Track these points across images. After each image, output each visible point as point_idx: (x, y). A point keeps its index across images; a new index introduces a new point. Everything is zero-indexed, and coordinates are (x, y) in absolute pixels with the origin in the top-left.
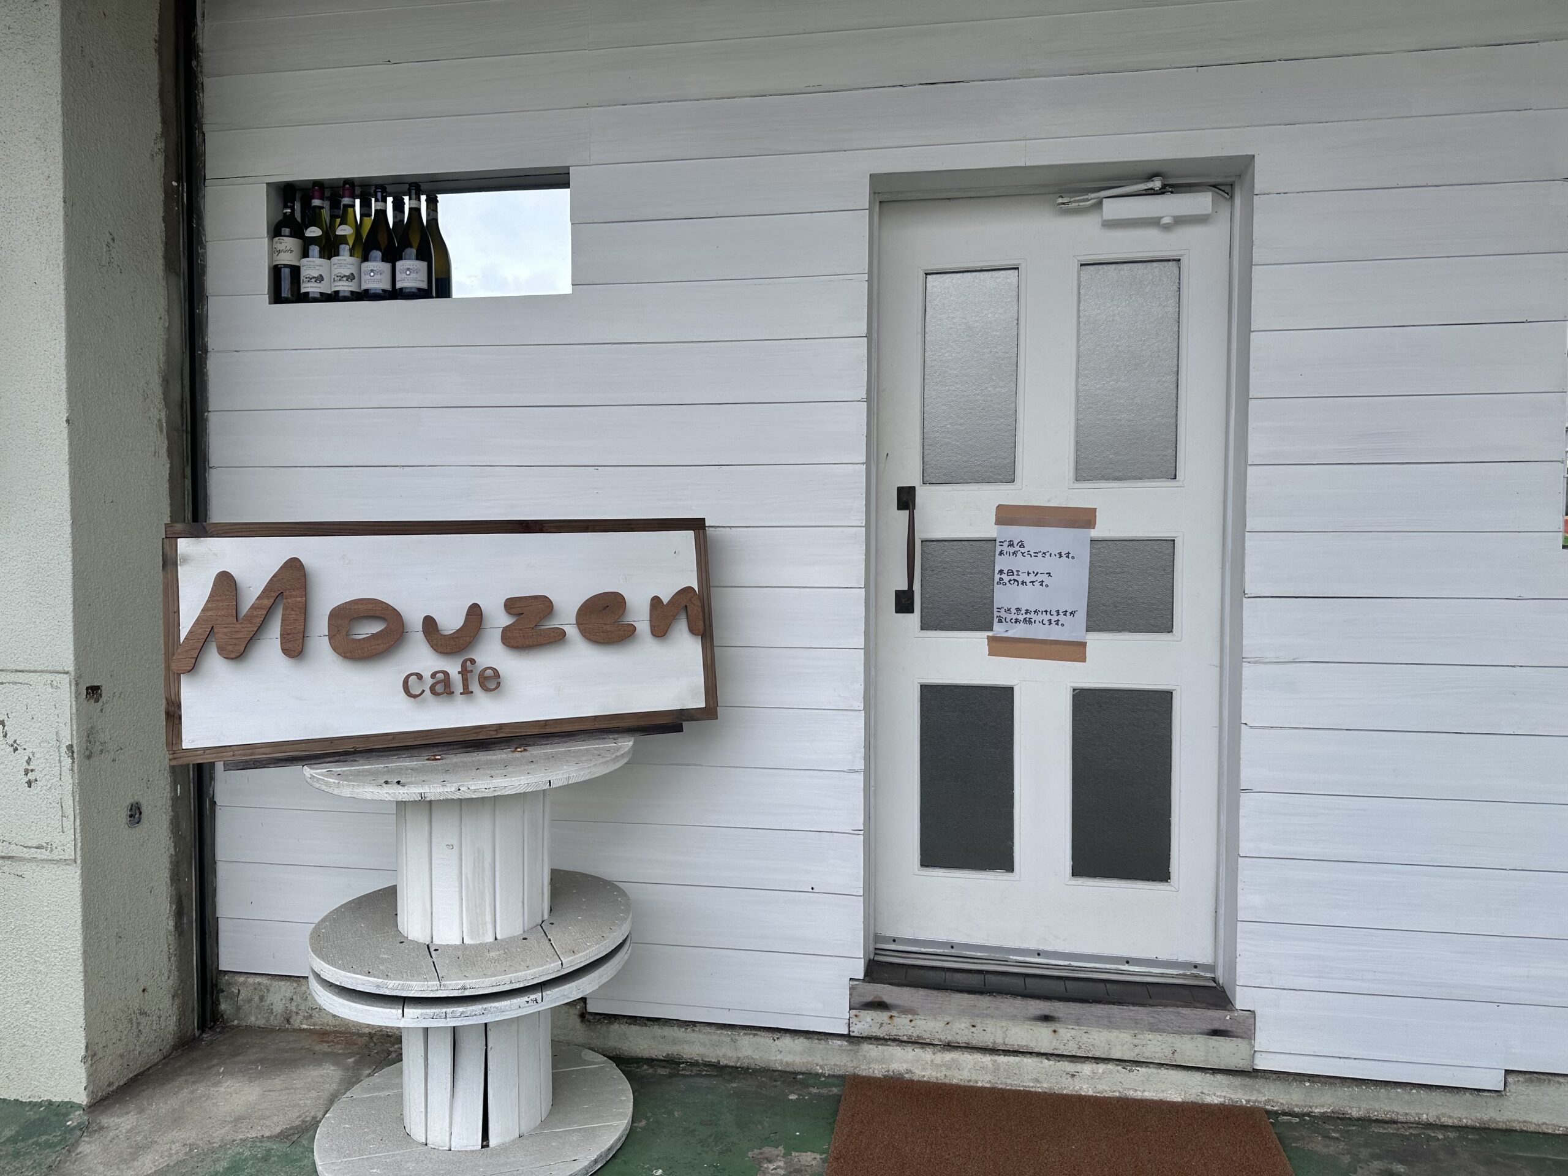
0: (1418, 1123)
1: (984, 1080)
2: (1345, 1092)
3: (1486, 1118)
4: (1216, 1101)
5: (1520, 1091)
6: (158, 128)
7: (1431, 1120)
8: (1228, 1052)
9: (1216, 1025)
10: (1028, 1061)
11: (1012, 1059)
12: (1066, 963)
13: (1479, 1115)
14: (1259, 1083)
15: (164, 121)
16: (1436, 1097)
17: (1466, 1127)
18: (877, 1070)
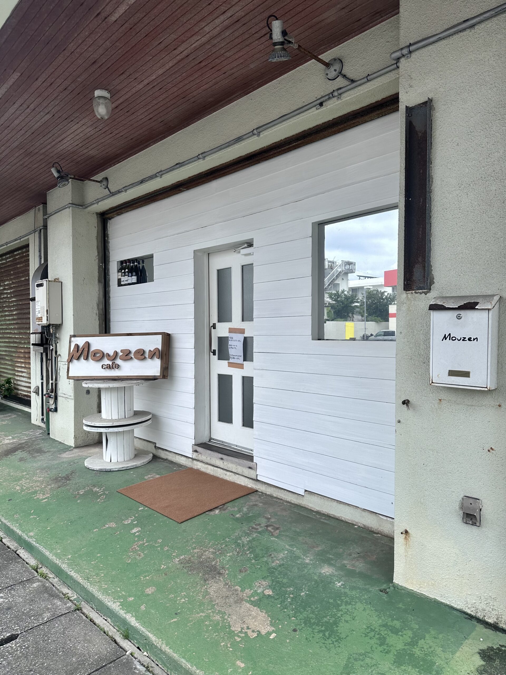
0: (286, 501)
1: (212, 473)
2: (273, 489)
3: (300, 503)
4: (250, 486)
5: (308, 497)
6: (97, 254)
7: (289, 501)
8: (252, 474)
9: (250, 466)
10: (219, 469)
11: (216, 469)
12: (241, 449)
13: (299, 502)
14: (258, 483)
15: (98, 252)
16: (290, 494)
17: (296, 504)
18: (195, 467)
